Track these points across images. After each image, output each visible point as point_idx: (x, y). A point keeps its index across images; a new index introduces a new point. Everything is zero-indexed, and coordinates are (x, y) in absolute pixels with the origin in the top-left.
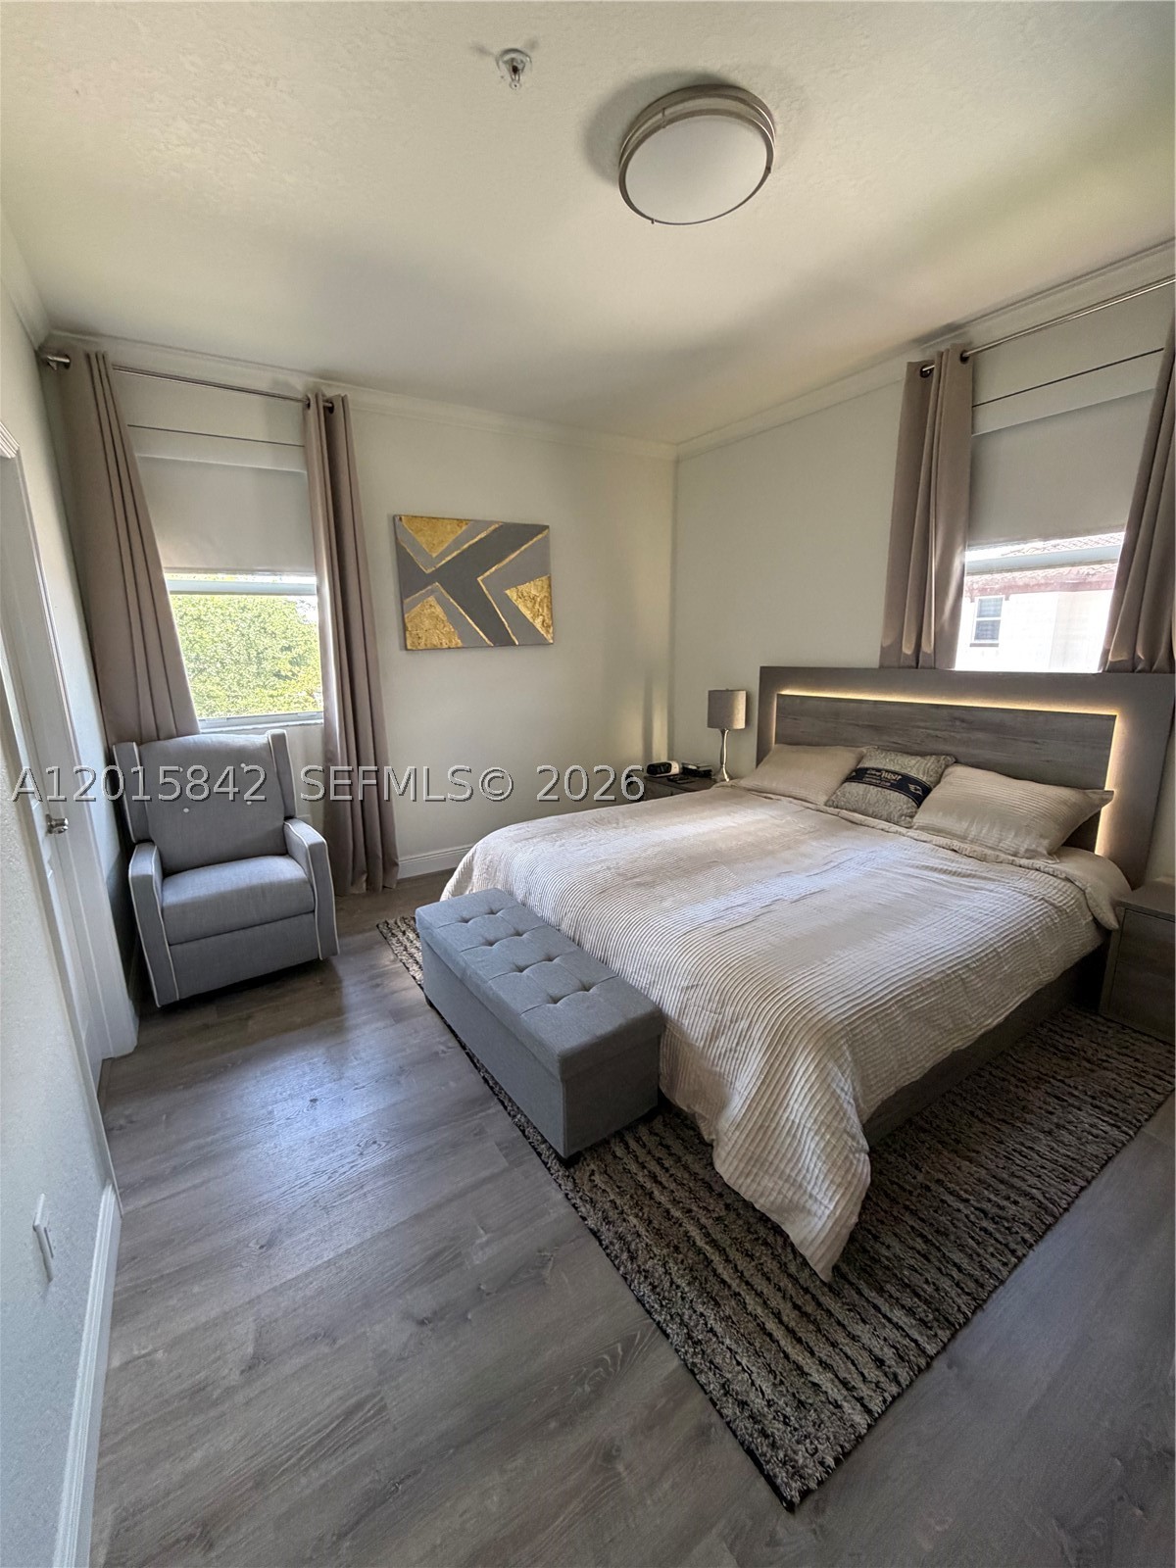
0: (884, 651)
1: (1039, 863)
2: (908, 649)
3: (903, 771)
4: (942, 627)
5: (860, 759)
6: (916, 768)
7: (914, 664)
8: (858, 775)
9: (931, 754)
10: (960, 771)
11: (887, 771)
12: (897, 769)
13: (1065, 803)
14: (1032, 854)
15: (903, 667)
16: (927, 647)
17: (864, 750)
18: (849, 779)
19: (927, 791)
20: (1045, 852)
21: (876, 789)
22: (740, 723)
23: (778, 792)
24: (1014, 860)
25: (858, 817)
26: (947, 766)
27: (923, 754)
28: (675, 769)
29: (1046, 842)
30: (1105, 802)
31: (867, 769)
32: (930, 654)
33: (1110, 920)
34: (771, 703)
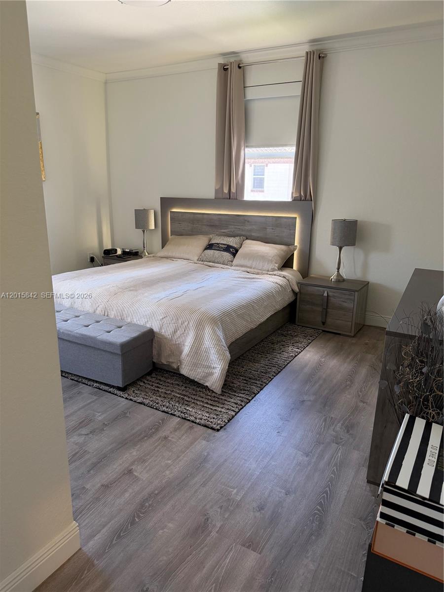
0: (217, 191)
1: (275, 273)
2: (226, 191)
3: (227, 243)
4: (238, 182)
5: (210, 240)
6: (232, 242)
7: (229, 197)
8: (210, 247)
9: (237, 236)
10: (248, 242)
11: (221, 244)
12: (225, 243)
13: (283, 250)
14: (273, 270)
15: (224, 199)
16: (233, 190)
17: (211, 236)
18: (206, 249)
19: (237, 251)
20: (277, 269)
21: (218, 251)
22: (152, 227)
23: (176, 257)
24: (268, 272)
25: (211, 264)
26: (244, 241)
27: (234, 237)
28: (119, 252)
29: (277, 265)
30: (295, 250)
31: (213, 244)
32: (234, 193)
33: (296, 289)
34: (167, 216)
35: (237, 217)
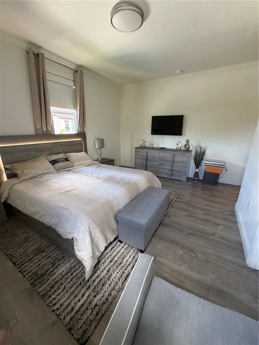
0: (36, 130)
7: (46, 133)
26: (66, 154)
35: (56, 143)
